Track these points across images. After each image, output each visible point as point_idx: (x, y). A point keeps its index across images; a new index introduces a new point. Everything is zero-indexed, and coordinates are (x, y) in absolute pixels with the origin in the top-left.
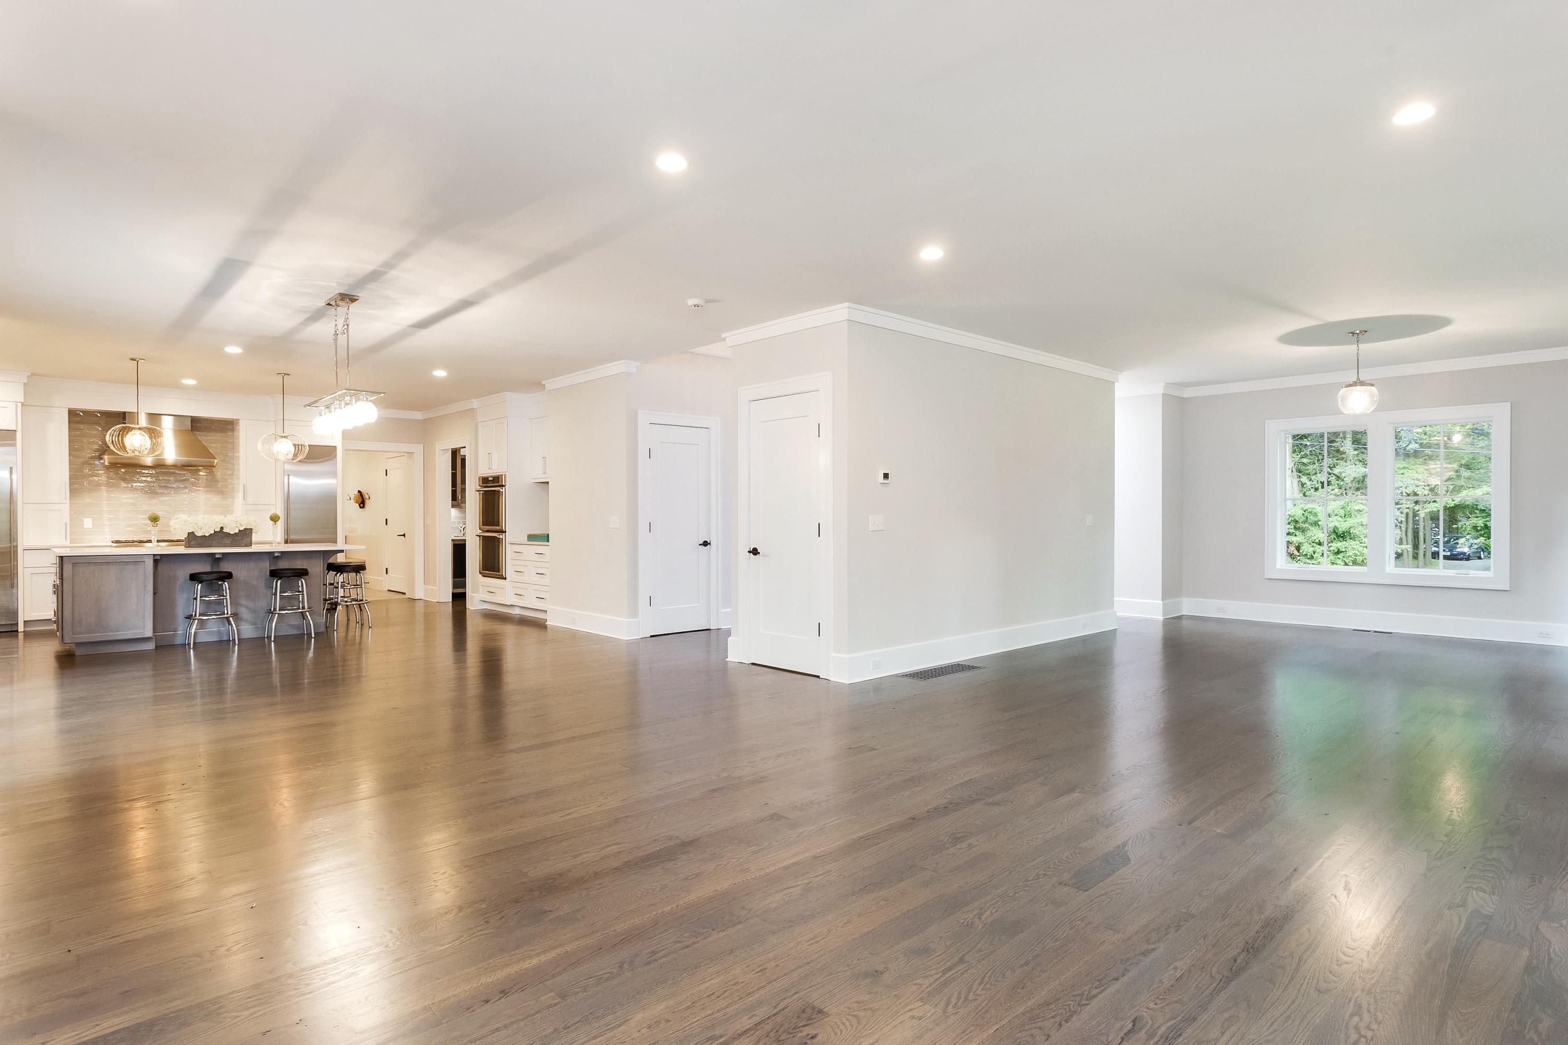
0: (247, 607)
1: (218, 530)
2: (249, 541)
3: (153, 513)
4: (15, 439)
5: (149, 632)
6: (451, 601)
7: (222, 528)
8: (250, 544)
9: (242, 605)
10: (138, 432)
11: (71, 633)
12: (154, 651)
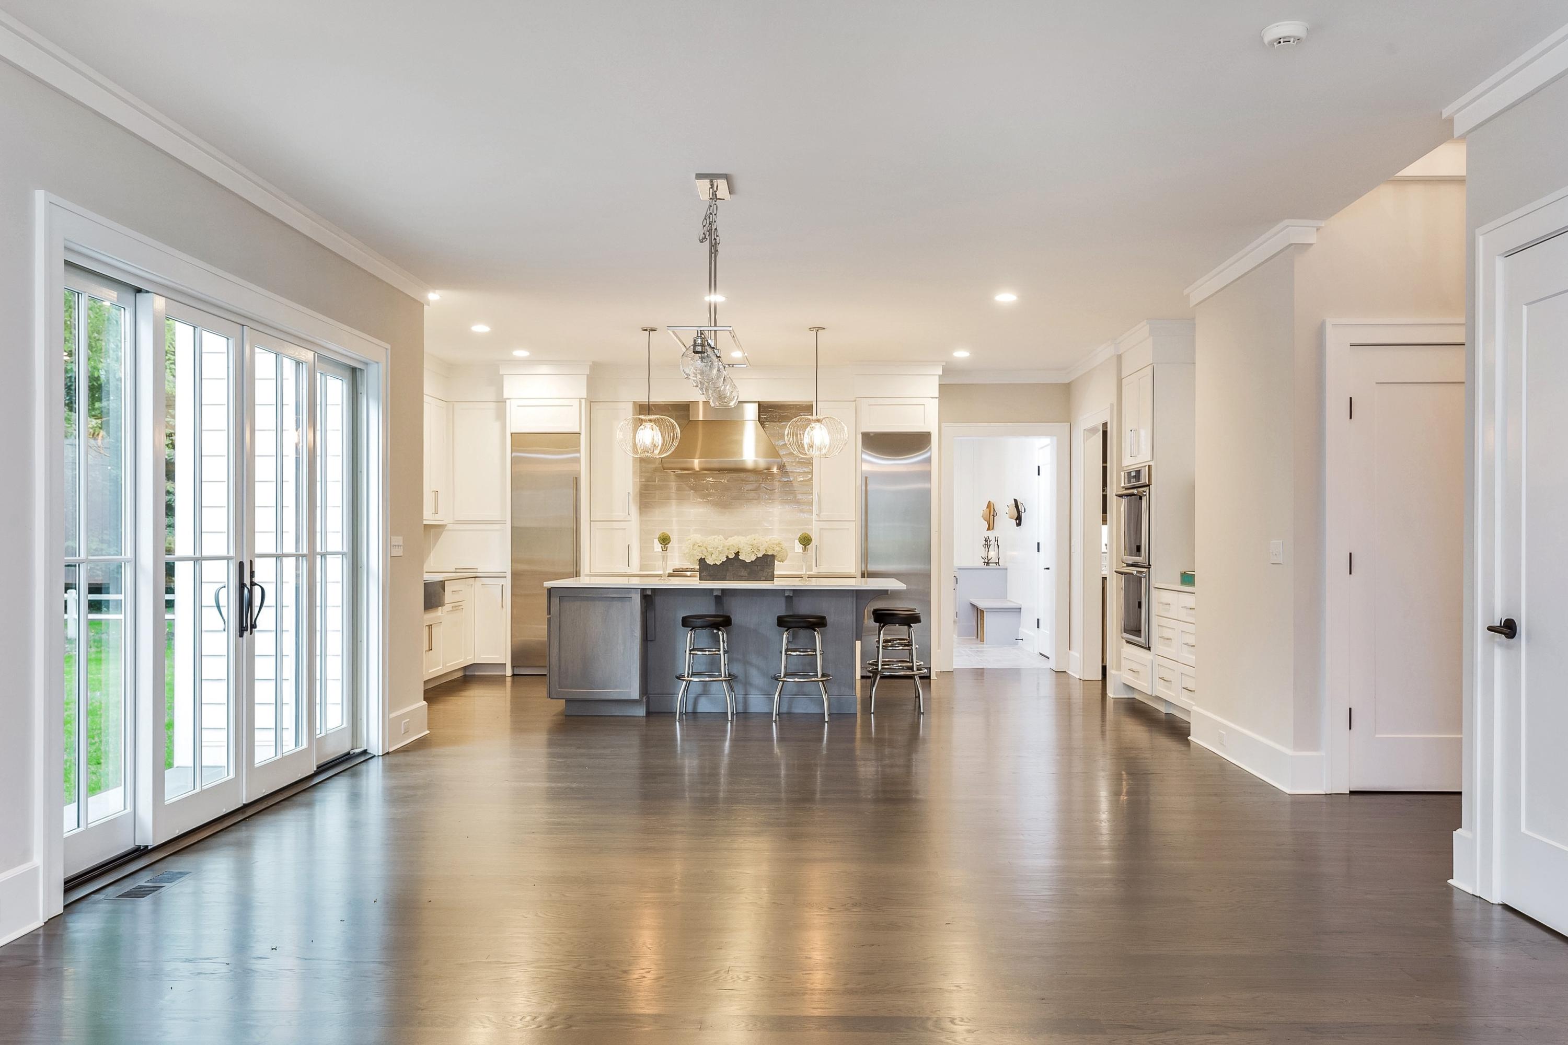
0: (758, 668)
1: (732, 556)
2: (770, 574)
3: (663, 533)
4: (578, 444)
5: (635, 694)
6: (1101, 679)
7: (737, 554)
8: (771, 578)
9: (751, 664)
10: (648, 425)
11: (557, 687)
12: (645, 718)
